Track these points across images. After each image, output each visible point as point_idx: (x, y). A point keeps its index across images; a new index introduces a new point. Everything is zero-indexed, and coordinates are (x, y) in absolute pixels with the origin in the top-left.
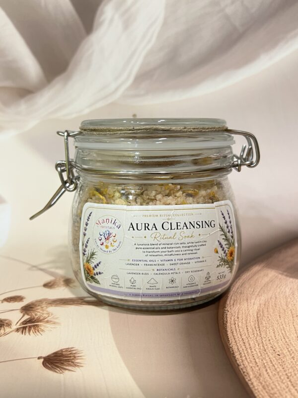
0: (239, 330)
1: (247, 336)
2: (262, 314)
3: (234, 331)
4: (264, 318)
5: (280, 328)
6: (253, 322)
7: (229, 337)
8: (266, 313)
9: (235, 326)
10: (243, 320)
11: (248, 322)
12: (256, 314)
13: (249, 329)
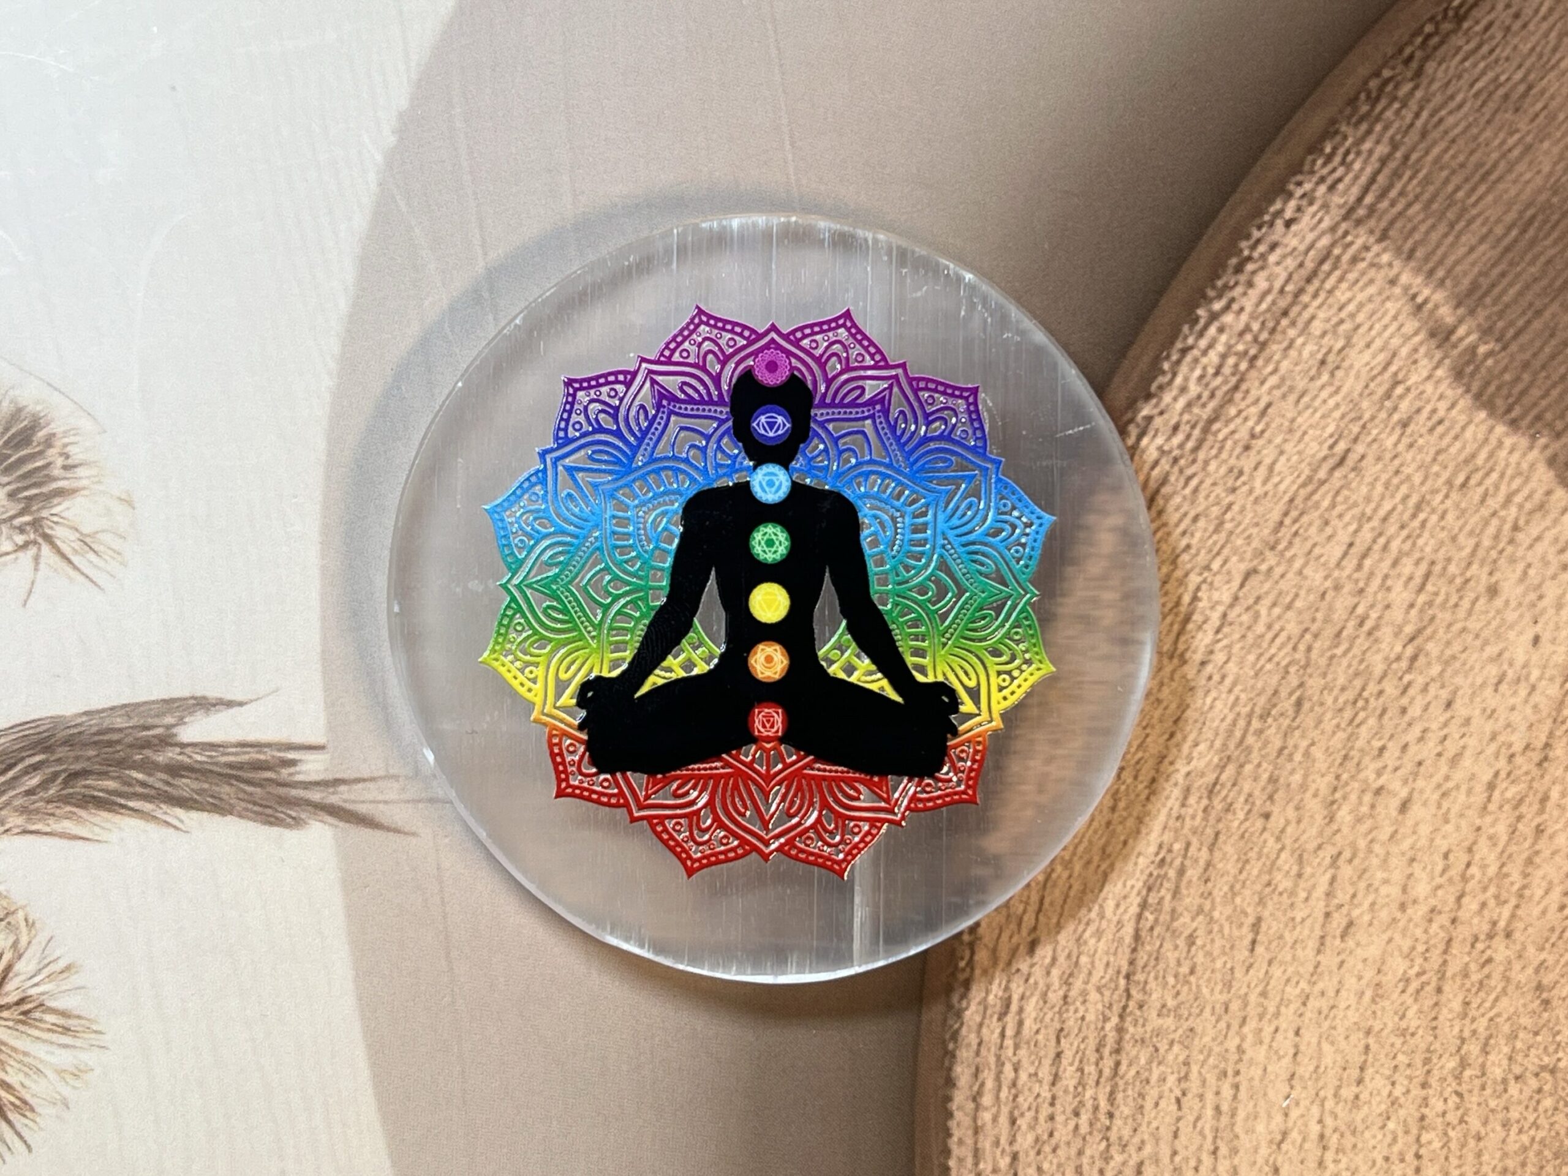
0: (1016, 1070)
1: (1043, 1128)
2: (1168, 897)
3: (990, 1084)
4: (1168, 945)
5: (1224, 1057)
6: (1099, 990)
7: (953, 1143)
8: (1191, 898)
9: (1003, 1035)
10: (1055, 972)
11: (1078, 984)
12: (1134, 909)
13: (1068, 1055)
